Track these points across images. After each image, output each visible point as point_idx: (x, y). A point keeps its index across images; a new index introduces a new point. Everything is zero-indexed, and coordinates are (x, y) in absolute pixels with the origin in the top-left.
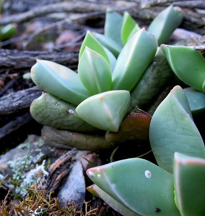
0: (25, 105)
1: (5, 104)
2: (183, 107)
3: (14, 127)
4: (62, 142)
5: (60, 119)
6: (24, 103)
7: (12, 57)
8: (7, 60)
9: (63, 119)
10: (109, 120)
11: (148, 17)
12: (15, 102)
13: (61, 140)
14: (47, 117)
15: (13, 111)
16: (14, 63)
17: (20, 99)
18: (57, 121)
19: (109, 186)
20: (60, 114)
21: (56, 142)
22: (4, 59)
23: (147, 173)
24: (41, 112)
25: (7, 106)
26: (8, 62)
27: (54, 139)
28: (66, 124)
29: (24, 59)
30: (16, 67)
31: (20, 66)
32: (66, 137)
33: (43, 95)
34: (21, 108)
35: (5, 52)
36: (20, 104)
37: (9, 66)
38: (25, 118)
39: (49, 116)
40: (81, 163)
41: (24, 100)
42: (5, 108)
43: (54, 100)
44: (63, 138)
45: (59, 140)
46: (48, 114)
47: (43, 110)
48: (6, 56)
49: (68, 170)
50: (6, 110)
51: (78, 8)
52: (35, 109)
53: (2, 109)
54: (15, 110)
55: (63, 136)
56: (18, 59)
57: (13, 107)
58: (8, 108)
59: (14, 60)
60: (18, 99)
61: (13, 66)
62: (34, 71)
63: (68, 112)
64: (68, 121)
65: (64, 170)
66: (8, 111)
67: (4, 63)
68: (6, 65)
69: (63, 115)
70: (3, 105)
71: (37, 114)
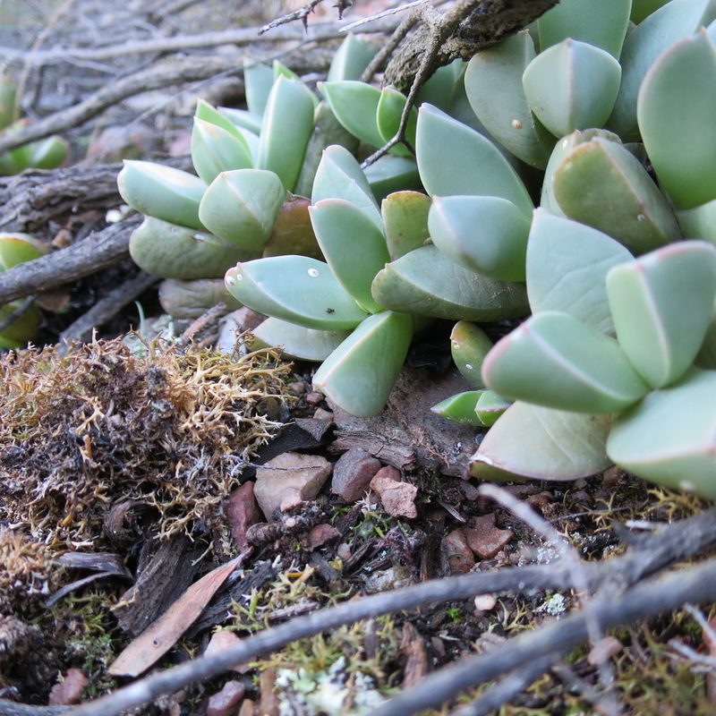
0: (119, 248)
1: (84, 253)
2: (343, 170)
3: (108, 309)
4: (199, 304)
5: (184, 256)
6: (118, 244)
7: (77, 178)
8: (70, 185)
9: (190, 254)
10: (241, 205)
11: (322, 62)
12: (101, 244)
13: (196, 299)
14: (162, 258)
15: (101, 261)
16: (83, 188)
17: (109, 239)
18: (181, 259)
19: (254, 286)
20: (182, 245)
21: (188, 305)
22: (64, 183)
23: (311, 272)
24: (148, 250)
25: (88, 255)
26: (72, 188)
27: (184, 301)
28: (196, 261)
29: (99, 178)
30: (90, 196)
31: (95, 194)
32: (204, 290)
33: (147, 220)
34: (113, 255)
35: (63, 172)
36: (110, 246)
37: (76, 195)
38: (125, 291)
39: (164, 254)
40: (234, 320)
41: (116, 239)
42: (86, 258)
43: (166, 225)
44: (198, 295)
45: (192, 300)
46: (162, 251)
47: (152, 245)
48: (66, 178)
49: (216, 336)
50: (89, 262)
51: (187, 71)
52: (139, 246)
53: (81, 260)
54: (104, 259)
55: (197, 291)
56: (90, 180)
57: (99, 255)
58: (91, 258)
59: (83, 183)
60: (104, 240)
61: (83, 195)
62: (123, 181)
63: (195, 239)
64: (200, 255)
65: (208, 336)
66: (92, 264)
67: (67, 190)
68: (71, 194)
69: (187, 246)
70: (82, 255)
71: (144, 256)
